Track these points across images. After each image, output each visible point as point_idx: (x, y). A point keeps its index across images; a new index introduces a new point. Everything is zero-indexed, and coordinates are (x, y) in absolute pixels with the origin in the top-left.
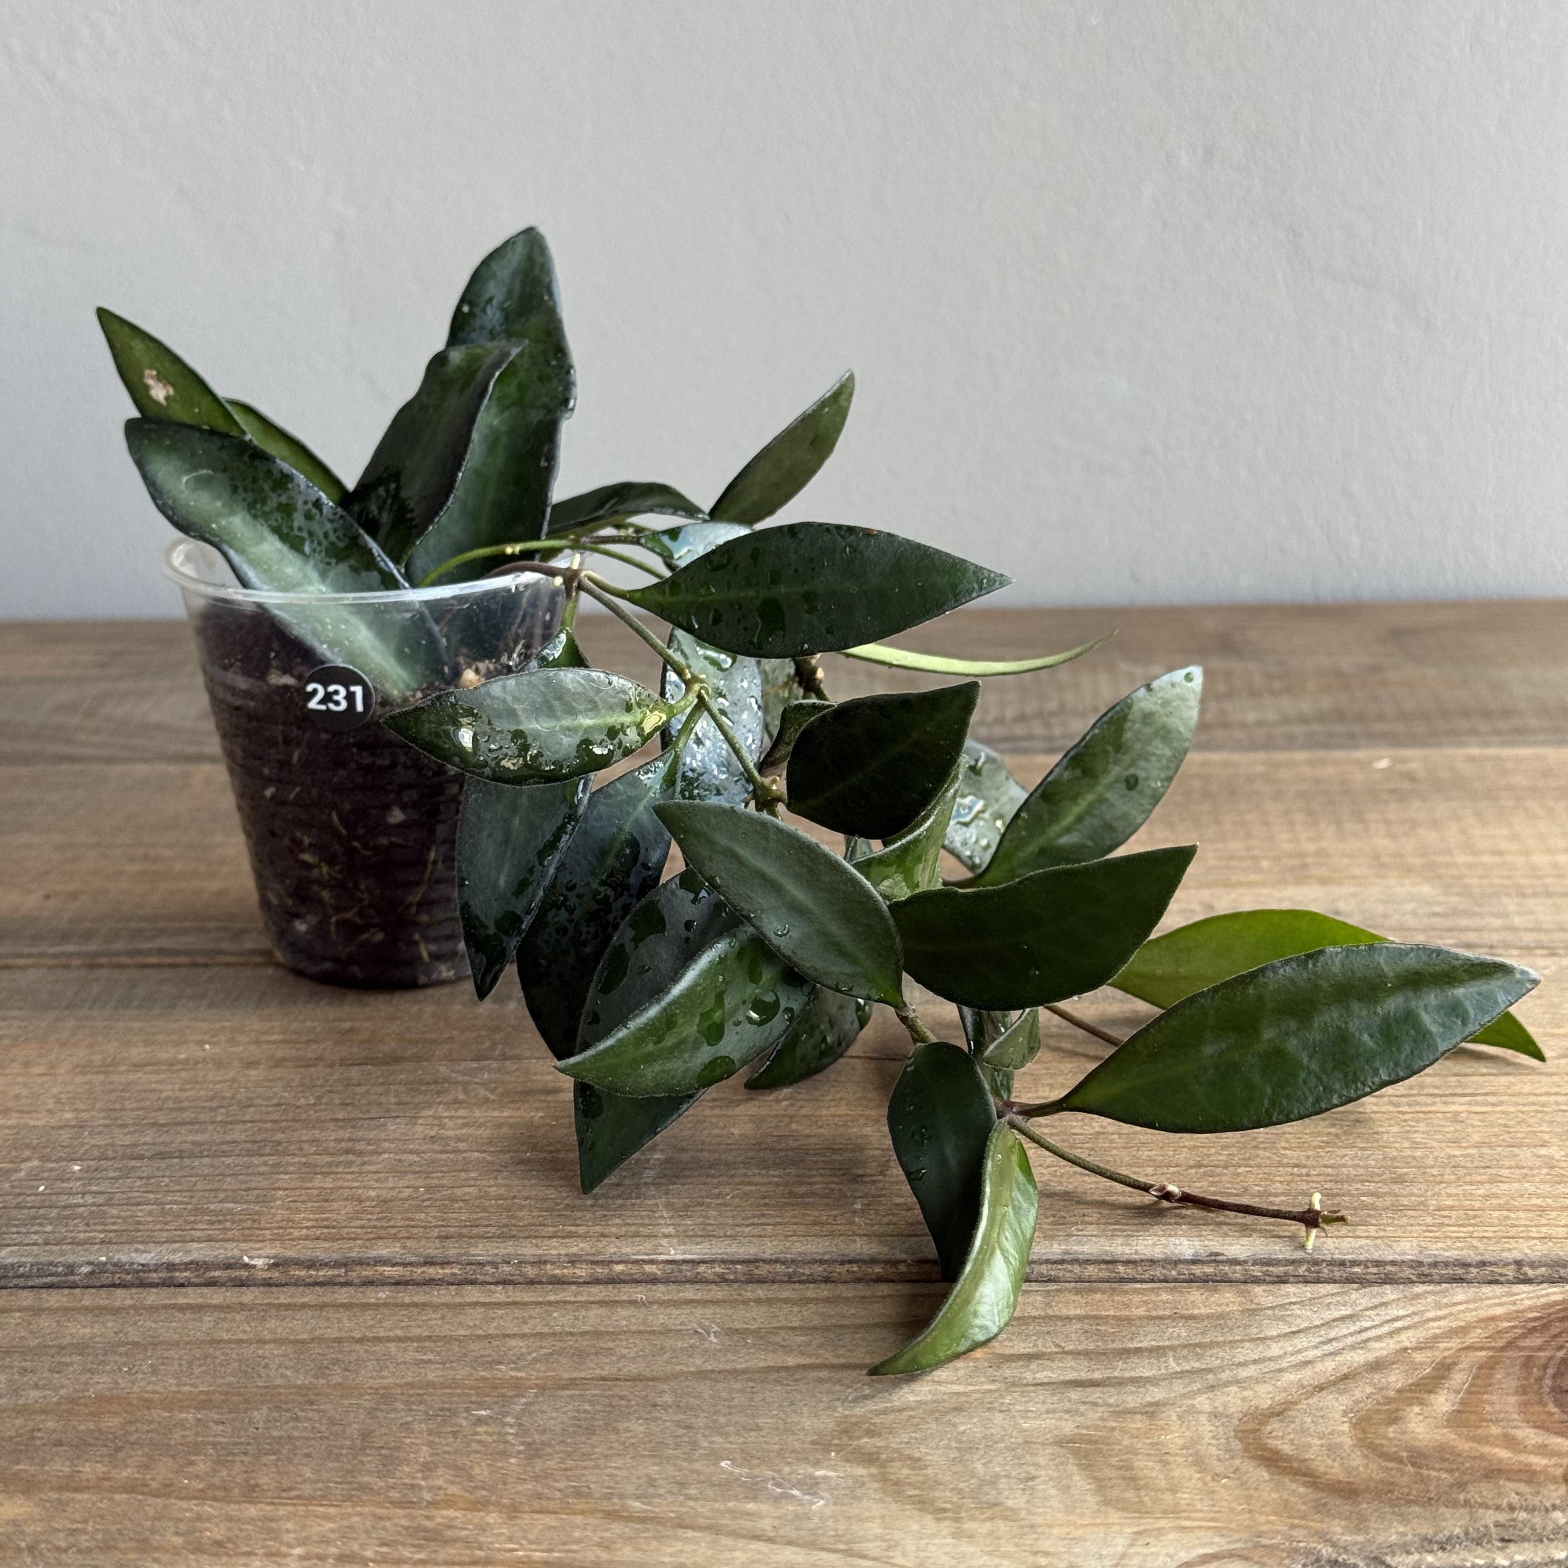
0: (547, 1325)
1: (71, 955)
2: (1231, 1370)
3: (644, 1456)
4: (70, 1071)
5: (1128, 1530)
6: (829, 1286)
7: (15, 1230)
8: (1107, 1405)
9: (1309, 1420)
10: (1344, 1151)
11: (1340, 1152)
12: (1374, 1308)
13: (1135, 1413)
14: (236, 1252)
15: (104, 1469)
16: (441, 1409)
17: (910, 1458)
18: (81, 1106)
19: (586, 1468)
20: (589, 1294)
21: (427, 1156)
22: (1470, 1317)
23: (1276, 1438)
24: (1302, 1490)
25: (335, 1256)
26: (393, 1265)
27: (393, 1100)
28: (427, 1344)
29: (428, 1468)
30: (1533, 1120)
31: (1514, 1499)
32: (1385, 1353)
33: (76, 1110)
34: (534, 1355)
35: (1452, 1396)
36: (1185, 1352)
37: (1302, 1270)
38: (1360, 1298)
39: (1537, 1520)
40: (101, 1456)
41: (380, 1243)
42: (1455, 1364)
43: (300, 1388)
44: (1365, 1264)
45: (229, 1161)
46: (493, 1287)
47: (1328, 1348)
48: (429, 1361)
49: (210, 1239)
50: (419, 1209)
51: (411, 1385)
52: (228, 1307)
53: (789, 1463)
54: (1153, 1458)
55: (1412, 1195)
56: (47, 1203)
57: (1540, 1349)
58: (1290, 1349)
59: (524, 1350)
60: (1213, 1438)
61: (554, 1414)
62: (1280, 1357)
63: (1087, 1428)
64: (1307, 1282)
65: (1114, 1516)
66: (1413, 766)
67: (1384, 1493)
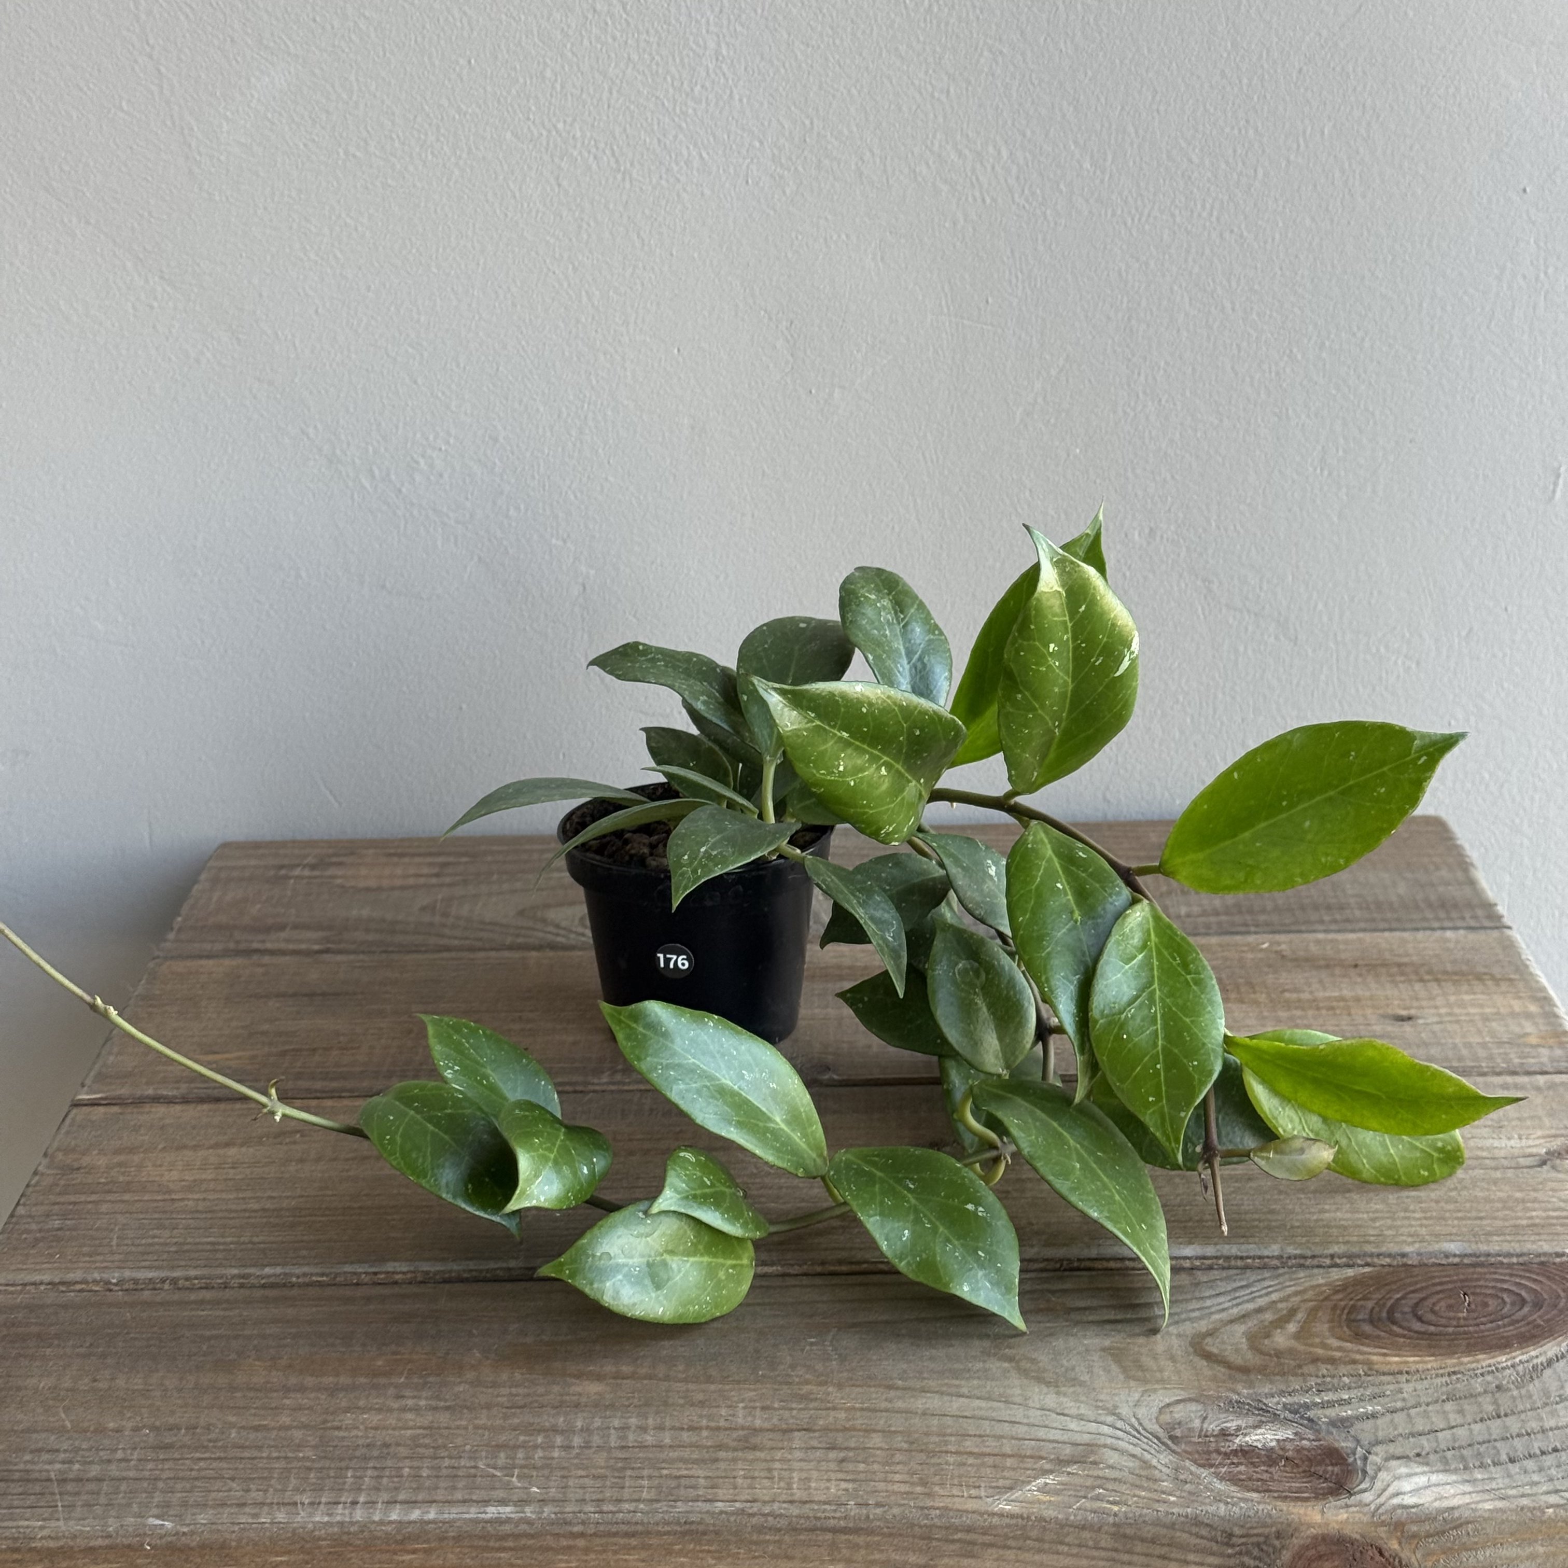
2: (1187, 1313)
3: (898, 1360)
5: (1140, 1390)
9: (1226, 1337)
12: (1259, 1281)
15: (633, 1369)
19: (871, 1366)
20: (853, 1280)
22: (1307, 1284)
23: (1210, 1346)
24: (1223, 1370)
31: (1325, 1372)
32: (1264, 1304)
35: (1297, 1324)
37: (1221, 1262)
38: (1252, 1276)
39: (1335, 1381)
42: (1299, 1308)
44: (1253, 1258)
47: (1234, 1302)
54: (1150, 1357)
55: (1276, 1221)
57: (1341, 1300)
58: (1216, 1302)
60: (1179, 1346)
62: (1211, 1306)
64: (1224, 1268)
65: (1132, 1383)
66: (1283, 947)
67: (1262, 1370)
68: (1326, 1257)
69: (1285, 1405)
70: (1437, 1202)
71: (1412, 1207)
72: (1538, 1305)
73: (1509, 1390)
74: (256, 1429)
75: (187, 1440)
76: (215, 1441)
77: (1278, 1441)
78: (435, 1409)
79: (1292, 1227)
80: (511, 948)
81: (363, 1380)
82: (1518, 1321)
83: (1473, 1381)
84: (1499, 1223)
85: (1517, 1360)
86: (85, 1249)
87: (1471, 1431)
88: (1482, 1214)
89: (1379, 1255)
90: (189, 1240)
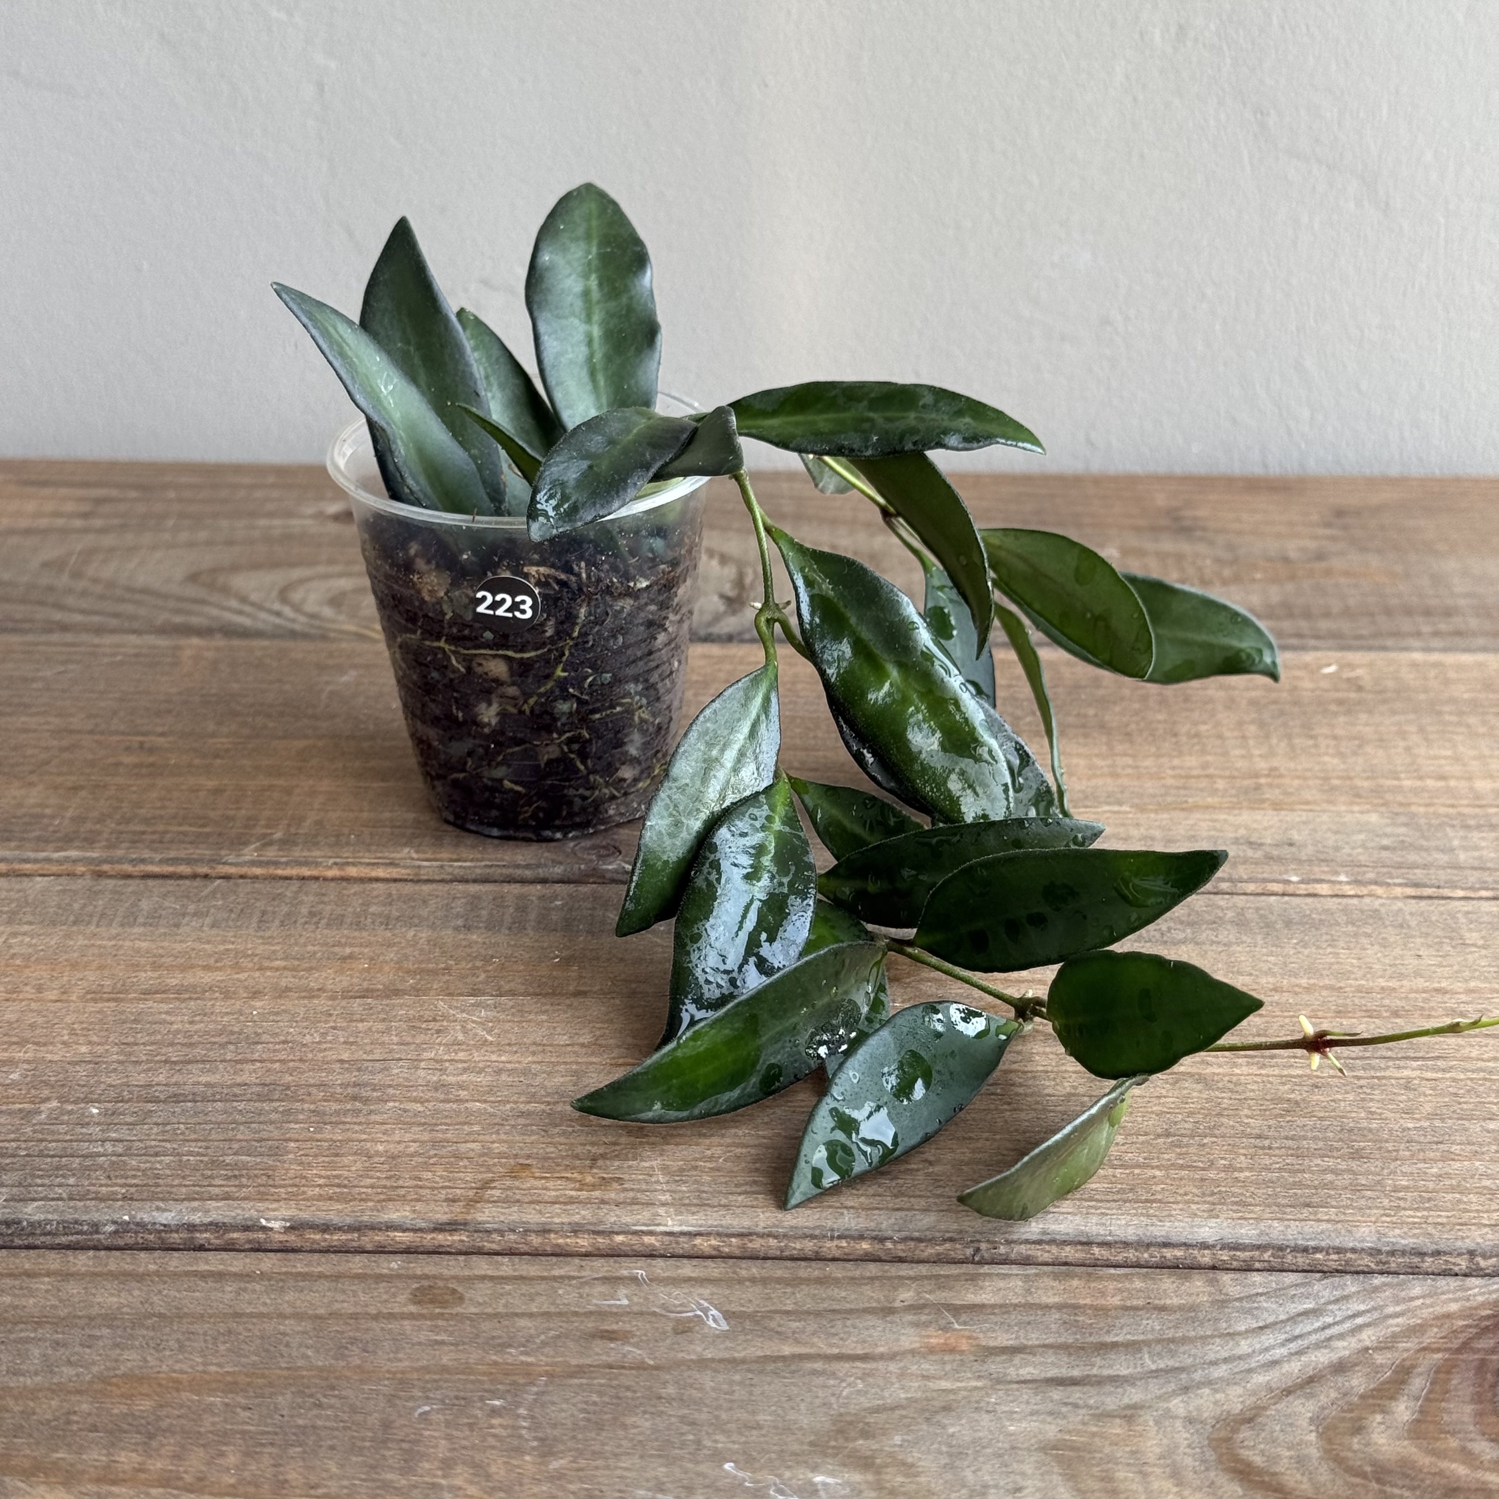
0: (553, 1304)
1: (75, 861)
2: (1203, 1369)
3: (652, 1456)
4: (82, 998)
6: (820, 1264)
7: (39, 1181)
8: (1087, 1406)
9: (1278, 1428)
10: (1306, 1121)
11: (1300, 1122)
12: (1336, 1301)
13: (1114, 1417)
14: (254, 1213)
15: (139, 1459)
16: (457, 1398)
17: (904, 1464)
18: (95, 1039)
19: (597, 1468)
20: (592, 1269)
21: (430, 1105)
22: (1426, 1313)
23: (1247, 1448)
25: (349, 1220)
26: (405, 1230)
27: (395, 1039)
28: (440, 1323)
29: (447, 1465)
30: (1482, 1089)
32: (1347, 1353)
33: (90, 1043)
34: (543, 1337)
35: (1412, 1404)
36: (1159, 1348)
37: (1267, 1256)
38: (1323, 1288)
40: (136, 1444)
41: (390, 1205)
42: (1413, 1367)
43: (321, 1369)
44: (1327, 1250)
45: (241, 1106)
46: (499, 1258)
47: (1294, 1346)
48: (442, 1343)
49: (227, 1197)
50: (426, 1166)
51: (426, 1369)
52: (248, 1275)
53: (789, 1467)
54: (1134, 1469)
55: (1368, 1173)
56: (69, 1151)
57: (1493, 1351)
58: (1258, 1346)
59: (532, 1332)
60: (1189, 1446)
61: (564, 1406)
62: (1249, 1355)
63: (1069, 1432)
64: (1271, 1270)
66: (1359, 672)
68: (1459, 1255)
79: (1397, 1189)
80: (164, 630)
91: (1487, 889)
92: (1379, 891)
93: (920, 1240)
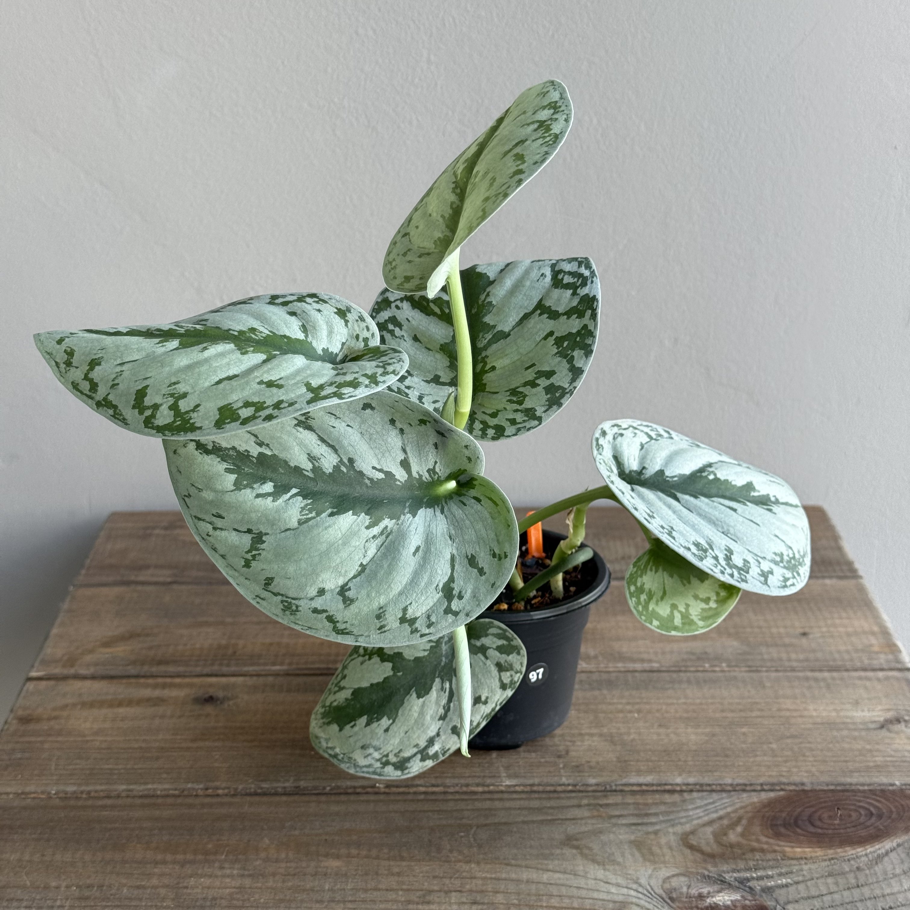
0: (474, 806)
2: (678, 820)
3: (512, 847)
5: (652, 867)
6: (556, 793)
9: (701, 835)
12: (719, 799)
13: (651, 833)
14: (373, 782)
15: (357, 851)
16: (450, 833)
17: (588, 847)
19: (496, 851)
20: (485, 797)
22: (747, 802)
23: (692, 840)
24: (699, 855)
25: (404, 784)
26: (422, 787)
28: (440, 813)
31: (758, 857)
32: (723, 814)
34: (473, 816)
35: (742, 827)
36: (664, 814)
37: (698, 787)
38: (715, 796)
39: (765, 863)
40: (355, 847)
42: (743, 817)
43: (406, 826)
44: (716, 785)
46: (454, 794)
47: (706, 813)
48: (442, 818)
51: (439, 826)
52: (376, 801)
54: (657, 847)
55: (730, 761)
57: (766, 812)
58: (695, 813)
59: (469, 815)
60: (674, 840)
61: (483, 835)
62: (692, 815)
63: (638, 838)
64: (698, 791)
65: (648, 864)
67: (722, 856)
68: (758, 785)
69: (736, 879)
70: (822, 750)
71: (807, 754)
72: (880, 816)
73: (864, 870)
74: (138, 887)
75: (98, 894)
76: (114, 895)
77: (732, 901)
78: (243, 876)
79: (739, 766)
81: (200, 857)
82: (868, 827)
83: (843, 864)
84: (857, 765)
85: (868, 851)
86: (36, 772)
87: (842, 896)
88: (847, 759)
89: (788, 784)
90: (97, 767)
91: (773, 667)
92: (736, 669)
93: (587, 785)
